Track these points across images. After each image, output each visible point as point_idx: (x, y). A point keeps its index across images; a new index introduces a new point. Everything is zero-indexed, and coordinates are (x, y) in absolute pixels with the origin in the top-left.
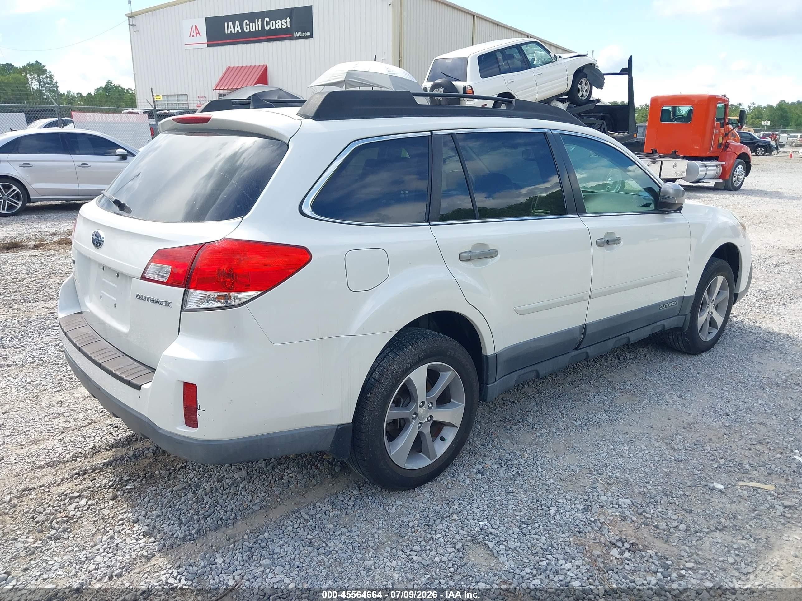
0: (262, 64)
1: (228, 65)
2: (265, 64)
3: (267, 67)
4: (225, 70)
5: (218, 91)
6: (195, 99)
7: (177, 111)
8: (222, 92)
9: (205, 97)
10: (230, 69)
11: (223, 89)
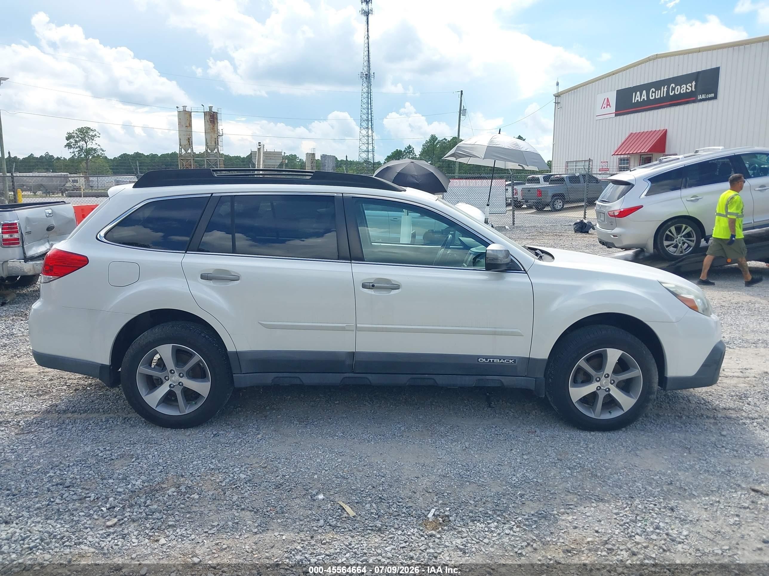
0: (662, 129)
1: (631, 132)
2: (666, 128)
3: (667, 130)
4: (627, 135)
5: (619, 156)
6: (599, 163)
7: (566, 175)
8: (622, 156)
9: (607, 162)
10: (632, 135)
11: (621, 154)
